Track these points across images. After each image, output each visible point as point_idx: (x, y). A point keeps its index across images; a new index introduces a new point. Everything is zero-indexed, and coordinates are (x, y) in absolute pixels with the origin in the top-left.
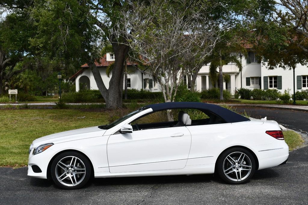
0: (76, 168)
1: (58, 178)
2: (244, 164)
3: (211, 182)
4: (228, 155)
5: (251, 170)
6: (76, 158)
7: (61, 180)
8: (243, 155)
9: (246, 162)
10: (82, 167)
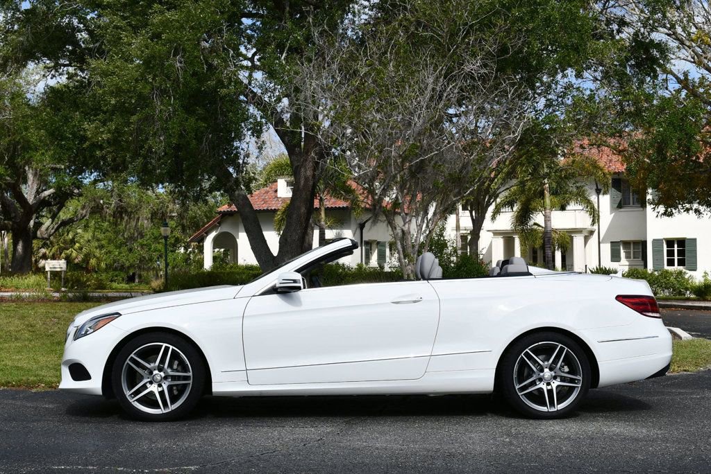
0: (169, 370)
1: (128, 393)
2: (563, 372)
3: (486, 415)
4: (527, 350)
5: (580, 385)
6: (171, 347)
7: (133, 398)
8: (562, 350)
9: (569, 368)
10: (185, 369)
